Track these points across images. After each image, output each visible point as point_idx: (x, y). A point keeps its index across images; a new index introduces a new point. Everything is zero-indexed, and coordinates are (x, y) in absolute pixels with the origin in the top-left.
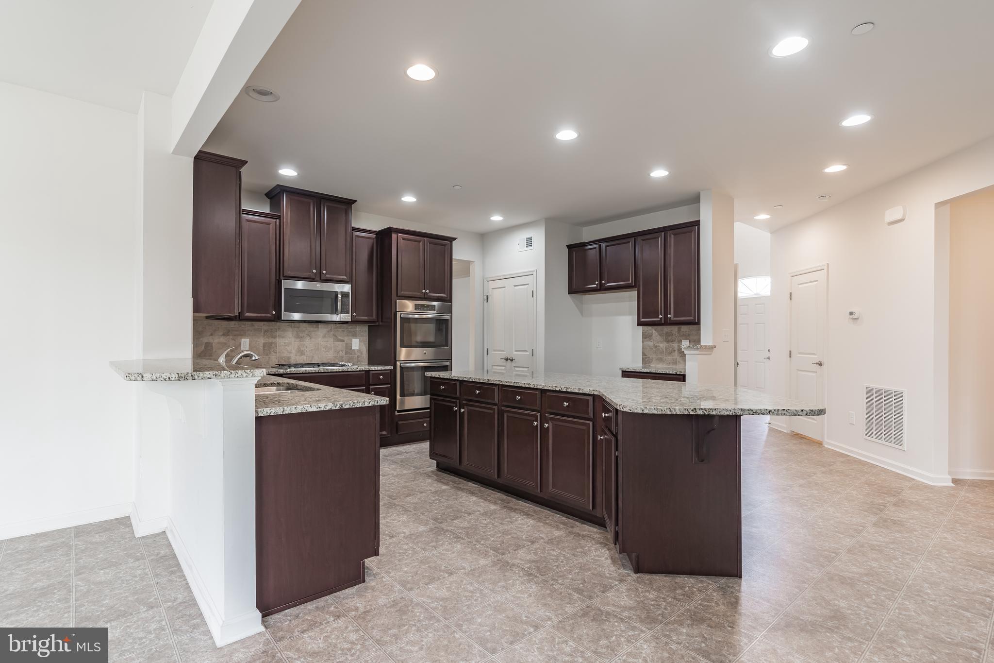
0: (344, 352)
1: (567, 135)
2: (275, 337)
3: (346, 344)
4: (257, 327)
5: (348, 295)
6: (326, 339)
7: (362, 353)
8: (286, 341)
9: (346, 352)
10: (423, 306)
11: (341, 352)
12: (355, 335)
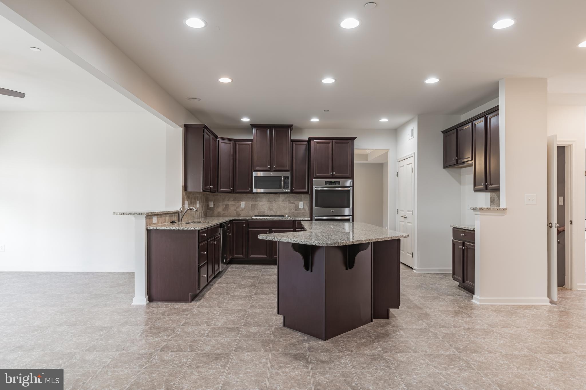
0: (295, 210)
1: (328, 81)
2: (257, 201)
3: (296, 205)
4: (248, 196)
5: (289, 178)
6: (284, 202)
7: (305, 211)
8: (263, 203)
9: (296, 210)
10: (331, 182)
11: (292, 210)
12: (301, 200)
